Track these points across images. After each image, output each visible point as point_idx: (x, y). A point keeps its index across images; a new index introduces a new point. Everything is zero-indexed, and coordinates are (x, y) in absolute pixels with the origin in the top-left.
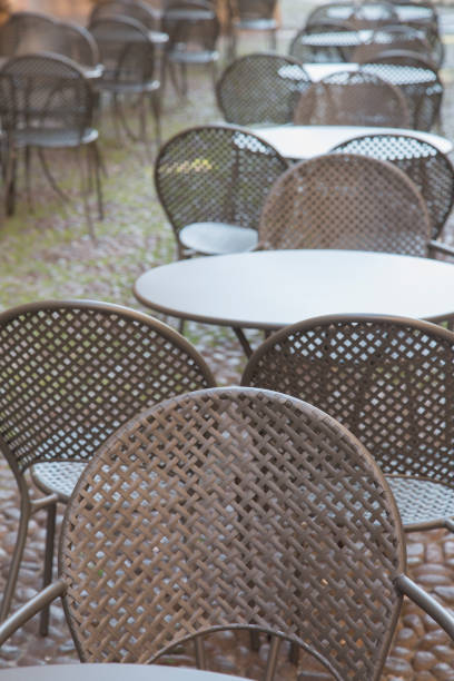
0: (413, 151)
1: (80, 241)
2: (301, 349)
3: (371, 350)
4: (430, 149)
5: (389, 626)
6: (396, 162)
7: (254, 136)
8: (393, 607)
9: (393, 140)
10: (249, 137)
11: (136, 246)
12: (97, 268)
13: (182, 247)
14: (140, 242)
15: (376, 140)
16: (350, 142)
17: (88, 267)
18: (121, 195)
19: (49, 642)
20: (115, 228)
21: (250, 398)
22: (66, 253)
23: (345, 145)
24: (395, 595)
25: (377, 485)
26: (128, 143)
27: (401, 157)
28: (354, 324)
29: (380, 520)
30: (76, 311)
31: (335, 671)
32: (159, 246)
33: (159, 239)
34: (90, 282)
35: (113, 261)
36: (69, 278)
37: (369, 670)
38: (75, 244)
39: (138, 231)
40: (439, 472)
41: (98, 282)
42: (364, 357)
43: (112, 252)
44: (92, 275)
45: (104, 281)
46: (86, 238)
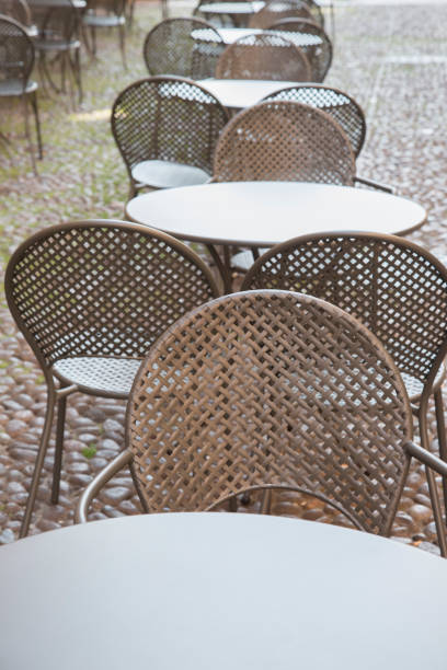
0: (331, 100)
1: (25, 177)
2: (271, 268)
3: (328, 261)
4: (344, 98)
5: (400, 482)
6: (325, 108)
7: (198, 87)
8: (402, 467)
9: (315, 91)
10: (194, 88)
11: (74, 182)
12: (45, 200)
13: (134, 182)
14: (77, 178)
15: (301, 91)
16: (279, 92)
17: (36, 199)
18: (54, 138)
19: (60, 508)
20: (54, 166)
21: (281, 299)
22: (15, 187)
23: (275, 95)
24: (404, 458)
25: (388, 369)
26: (52, 93)
27: (328, 105)
28: (340, 240)
29: (391, 397)
30: (104, 230)
31: (354, 520)
32: (94, 182)
33: (93, 176)
34: (41, 212)
35: (57, 194)
36: (21, 208)
37: (384, 518)
38: (22, 180)
39: (75, 169)
40: (407, 364)
41: (47, 212)
42: (316, 271)
43: (54, 186)
44: (41, 206)
45: (53, 211)
46: (31, 175)
